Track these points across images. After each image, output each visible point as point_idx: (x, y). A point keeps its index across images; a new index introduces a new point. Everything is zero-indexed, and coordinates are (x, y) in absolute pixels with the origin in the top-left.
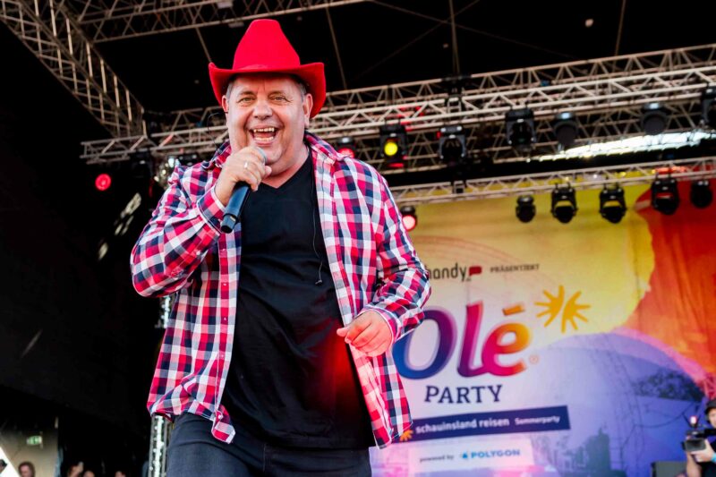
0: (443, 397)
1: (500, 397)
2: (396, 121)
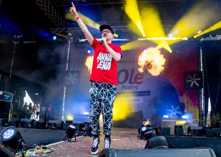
0: (126, 88)
1: (137, 88)
2: (119, 30)
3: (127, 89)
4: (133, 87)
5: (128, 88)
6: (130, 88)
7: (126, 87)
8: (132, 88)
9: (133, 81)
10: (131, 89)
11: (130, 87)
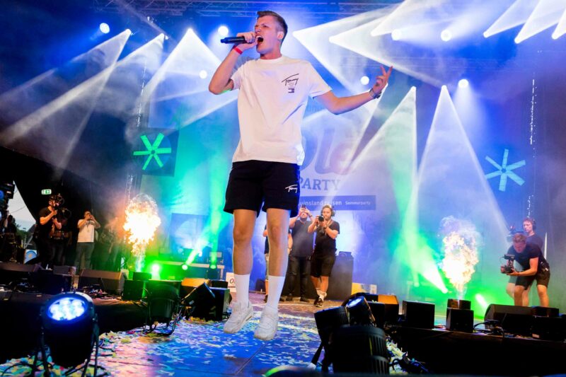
3: (309, 188)
4: (326, 181)
5: (312, 186)
6: (318, 185)
7: (308, 180)
8: (322, 186)
9: (327, 164)
10: (319, 189)
11: (317, 182)
